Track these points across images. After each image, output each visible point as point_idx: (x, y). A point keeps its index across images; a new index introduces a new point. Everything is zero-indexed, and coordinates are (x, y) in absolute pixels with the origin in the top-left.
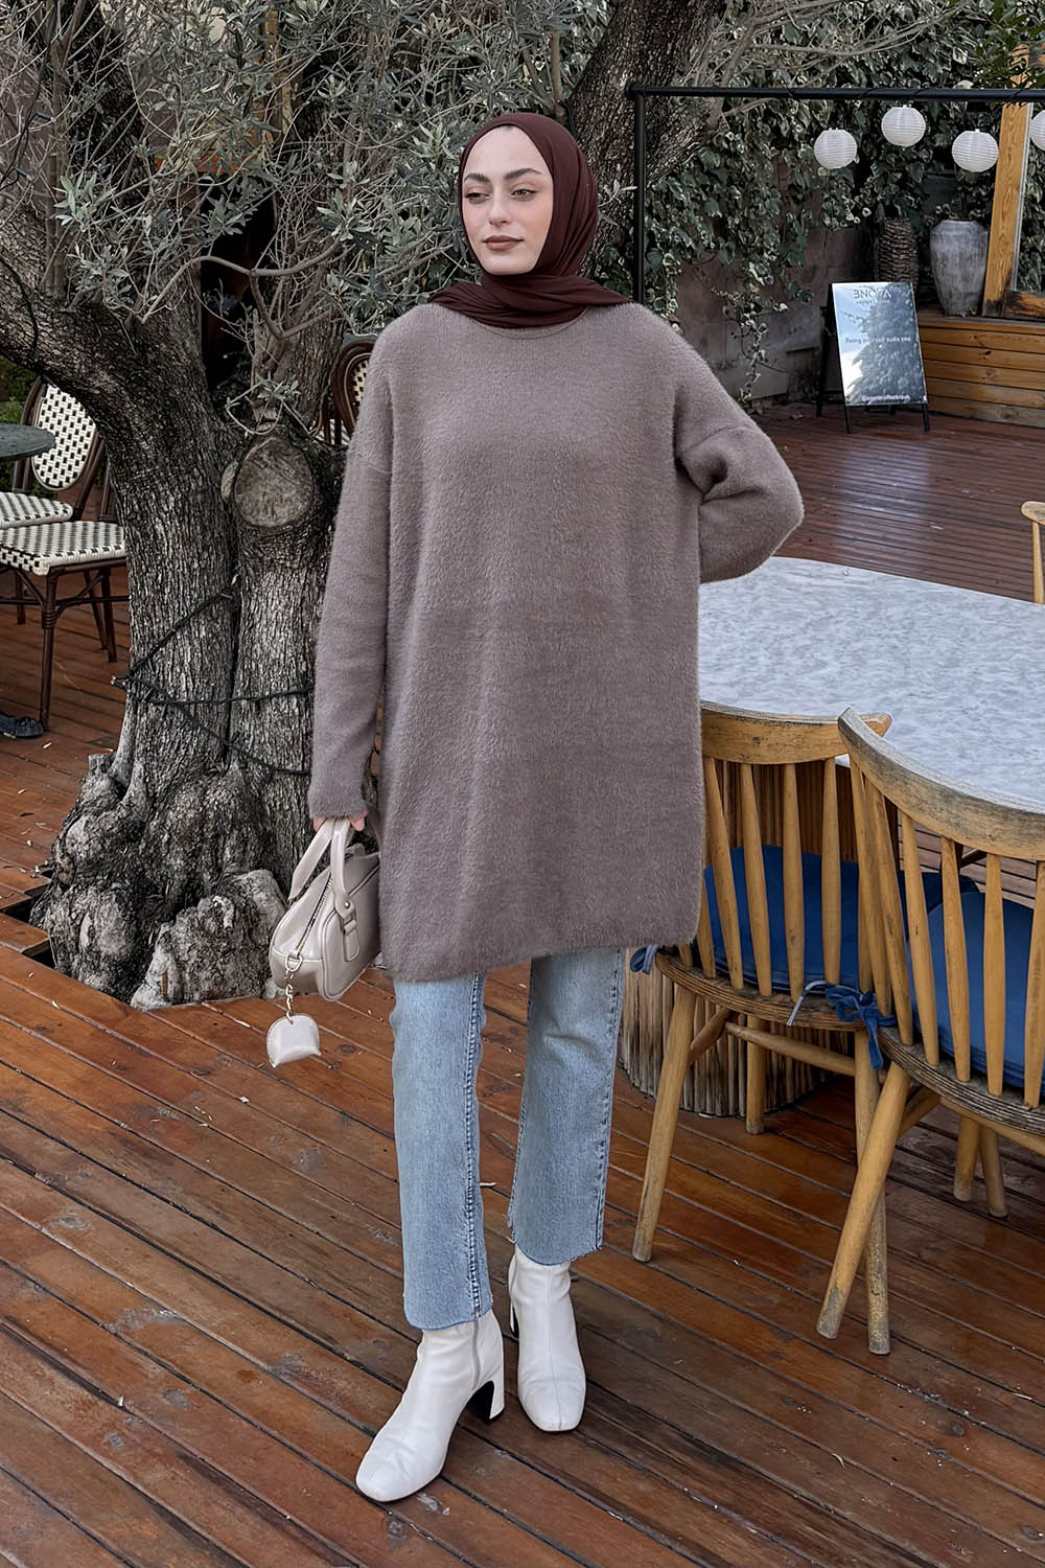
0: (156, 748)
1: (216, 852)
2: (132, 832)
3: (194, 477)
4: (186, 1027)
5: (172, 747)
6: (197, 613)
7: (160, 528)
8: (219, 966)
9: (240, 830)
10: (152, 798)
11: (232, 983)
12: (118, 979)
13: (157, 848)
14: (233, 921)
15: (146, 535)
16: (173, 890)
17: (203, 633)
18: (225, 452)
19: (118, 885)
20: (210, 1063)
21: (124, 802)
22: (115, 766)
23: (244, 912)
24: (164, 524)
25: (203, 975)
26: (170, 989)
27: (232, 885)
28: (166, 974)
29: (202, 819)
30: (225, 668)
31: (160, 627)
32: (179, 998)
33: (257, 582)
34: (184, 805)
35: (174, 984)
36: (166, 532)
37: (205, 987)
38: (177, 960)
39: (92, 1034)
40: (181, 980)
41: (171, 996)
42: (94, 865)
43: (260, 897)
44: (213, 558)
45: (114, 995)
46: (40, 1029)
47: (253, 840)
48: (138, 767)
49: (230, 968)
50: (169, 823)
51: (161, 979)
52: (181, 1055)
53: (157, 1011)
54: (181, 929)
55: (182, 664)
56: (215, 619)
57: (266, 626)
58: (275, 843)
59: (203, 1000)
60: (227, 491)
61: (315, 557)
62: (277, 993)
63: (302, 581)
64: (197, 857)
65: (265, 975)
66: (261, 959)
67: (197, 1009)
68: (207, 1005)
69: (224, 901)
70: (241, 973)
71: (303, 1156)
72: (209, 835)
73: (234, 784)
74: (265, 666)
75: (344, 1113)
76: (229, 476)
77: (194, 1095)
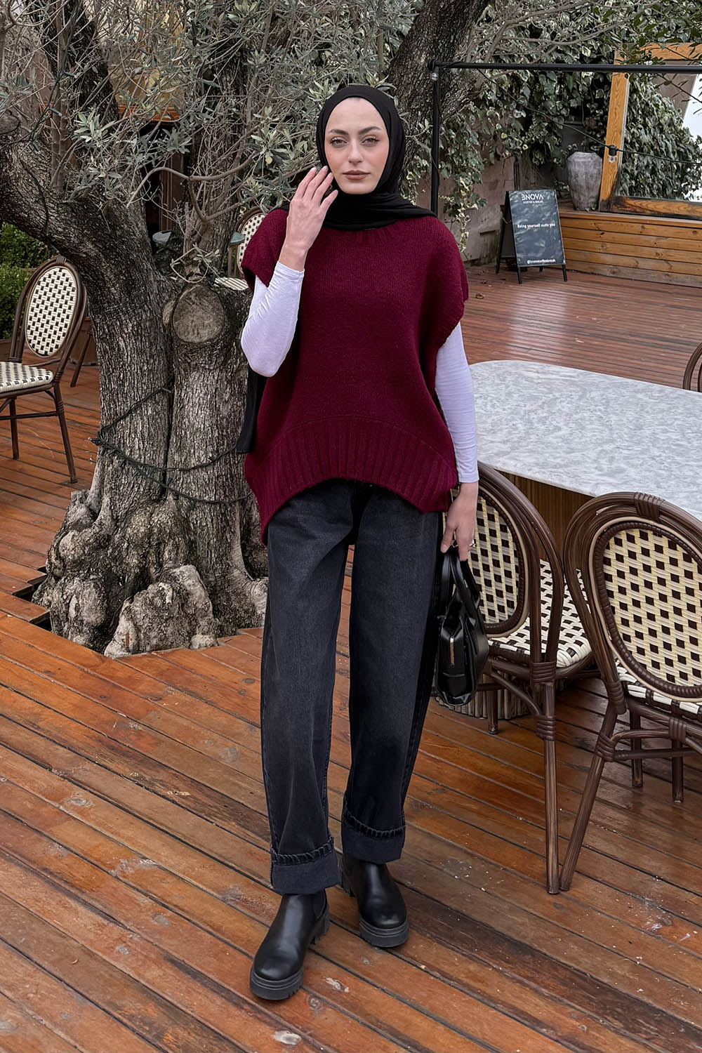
0: (118, 487)
1: (159, 554)
2: (103, 542)
3: (145, 311)
4: (142, 669)
5: (129, 486)
6: (145, 400)
7: (122, 344)
8: (163, 628)
9: (174, 539)
10: (116, 520)
11: (172, 639)
12: (95, 638)
13: (120, 552)
14: (172, 599)
15: (112, 349)
16: (129, 579)
17: (150, 412)
18: (164, 295)
19: (95, 577)
20: (160, 692)
21: (96, 522)
22: (89, 500)
23: (179, 593)
24: (124, 341)
25: (153, 634)
26: (131, 643)
27: (170, 575)
28: (128, 634)
29: (149, 534)
30: (164, 434)
31: (122, 408)
32: (137, 650)
33: (186, 378)
34: (138, 524)
35: (133, 641)
36: (126, 346)
37: (154, 642)
38: (135, 625)
39: (82, 675)
40: (138, 640)
41: (131, 648)
42: (79, 564)
43: (188, 582)
44: (156, 363)
45: (93, 649)
46: (47, 672)
47: (182, 545)
48: (106, 499)
49: (170, 630)
50: (127, 536)
51: (124, 637)
52: (140, 688)
53: (122, 658)
54: (138, 605)
55: (136, 432)
56: (158, 403)
57: (192, 407)
58: (196, 547)
59: (153, 650)
60: (166, 320)
61: (225, 362)
62: (200, 647)
63: (216, 378)
64: (146, 557)
65: (192, 633)
66: (190, 623)
67: (149, 657)
68: (155, 654)
69: (165, 586)
70: (177, 633)
71: (228, 753)
72: (154, 543)
73: (170, 510)
74: (191, 433)
75: (252, 724)
76: (168, 310)
77: (152, 714)
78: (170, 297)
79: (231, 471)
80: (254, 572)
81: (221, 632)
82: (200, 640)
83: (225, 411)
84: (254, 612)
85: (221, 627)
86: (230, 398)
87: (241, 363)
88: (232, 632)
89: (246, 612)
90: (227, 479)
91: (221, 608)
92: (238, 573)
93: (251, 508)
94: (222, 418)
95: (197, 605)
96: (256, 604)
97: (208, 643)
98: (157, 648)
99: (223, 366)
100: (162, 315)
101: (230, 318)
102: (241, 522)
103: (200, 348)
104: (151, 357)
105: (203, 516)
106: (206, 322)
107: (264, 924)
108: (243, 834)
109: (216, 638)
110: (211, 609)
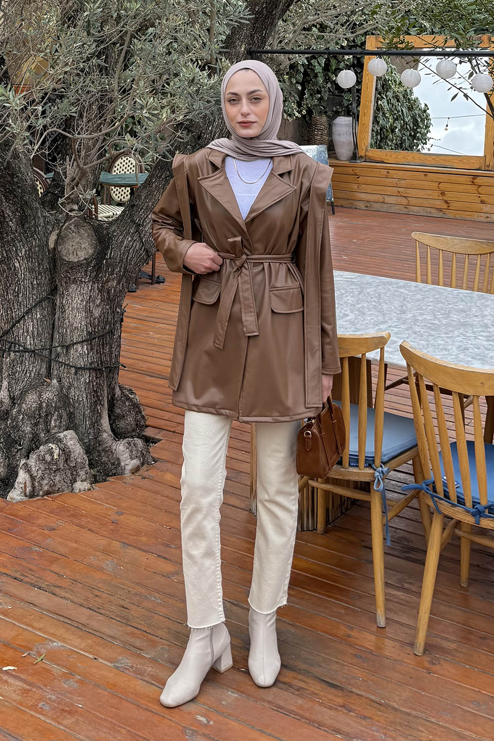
0: (14, 374)
1: (47, 423)
2: (4, 416)
3: (34, 239)
4: (38, 509)
5: (23, 373)
6: (36, 305)
7: (17, 265)
8: (52, 477)
9: (58, 411)
10: (13, 399)
11: (59, 486)
13: (17, 422)
14: (59, 456)
15: (9, 269)
16: (26, 443)
17: (39, 316)
18: (48, 227)
20: (53, 524)
23: (64, 450)
24: (19, 263)
25: (45, 482)
26: (28, 490)
27: (56, 438)
28: (25, 483)
29: (41, 405)
30: (48, 333)
31: (17, 313)
32: (32, 495)
33: (67, 290)
34: (31, 400)
35: (30, 488)
36: (20, 267)
37: (46, 488)
38: (31, 476)
40: (33, 487)
41: (28, 494)
43: (70, 443)
44: (43, 278)
47: (64, 414)
48: (5, 383)
49: (58, 478)
50: (23, 410)
51: (23, 485)
52: (38, 522)
53: (21, 502)
54: (32, 461)
55: (28, 331)
56: (44, 309)
57: (71, 311)
58: (75, 417)
59: (45, 495)
60: (51, 245)
61: (96, 276)
62: (80, 490)
63: (90, 288)
64: (37, 426)
65: (74, 481)
66: (72, 474)
67: (42, 500)
68: (46, 498)
69: (53, 446)
70: (62, 481)
71: (108, 565)
72: (43, 415)
73: (55, 389)
74: (71, 331)
75: (124, 543)
76: (53, 238)
77: (49, 540)
78: (53, 228)
79: (101, 358)
80: (118, 435)
81: (95, 480)
82: (79, 485)
83: (97, 313)
84: (119, 464)
85: (95, 476)
86: (100, 303)
87: (109, 276)
88: (103, 479)
89: (113, 464)
90: (98, 365)
91: (94, 463)
92: (107, 435)
93: (114, 387)
94: (95, 319)
95: (77, 460)
96: (121, 458)
97: (86, 488)
98: (48, 493)
99: (95, 279)
100: (47, 242)
101: (100, 242)
102: (108, 397)
103: (78, 266)
104: (40, 274)
105: (80, 393)
106: (83, 246)
107: (147, 682)
108: (125, 621)
109: (91, 484)
110: (87, 461)
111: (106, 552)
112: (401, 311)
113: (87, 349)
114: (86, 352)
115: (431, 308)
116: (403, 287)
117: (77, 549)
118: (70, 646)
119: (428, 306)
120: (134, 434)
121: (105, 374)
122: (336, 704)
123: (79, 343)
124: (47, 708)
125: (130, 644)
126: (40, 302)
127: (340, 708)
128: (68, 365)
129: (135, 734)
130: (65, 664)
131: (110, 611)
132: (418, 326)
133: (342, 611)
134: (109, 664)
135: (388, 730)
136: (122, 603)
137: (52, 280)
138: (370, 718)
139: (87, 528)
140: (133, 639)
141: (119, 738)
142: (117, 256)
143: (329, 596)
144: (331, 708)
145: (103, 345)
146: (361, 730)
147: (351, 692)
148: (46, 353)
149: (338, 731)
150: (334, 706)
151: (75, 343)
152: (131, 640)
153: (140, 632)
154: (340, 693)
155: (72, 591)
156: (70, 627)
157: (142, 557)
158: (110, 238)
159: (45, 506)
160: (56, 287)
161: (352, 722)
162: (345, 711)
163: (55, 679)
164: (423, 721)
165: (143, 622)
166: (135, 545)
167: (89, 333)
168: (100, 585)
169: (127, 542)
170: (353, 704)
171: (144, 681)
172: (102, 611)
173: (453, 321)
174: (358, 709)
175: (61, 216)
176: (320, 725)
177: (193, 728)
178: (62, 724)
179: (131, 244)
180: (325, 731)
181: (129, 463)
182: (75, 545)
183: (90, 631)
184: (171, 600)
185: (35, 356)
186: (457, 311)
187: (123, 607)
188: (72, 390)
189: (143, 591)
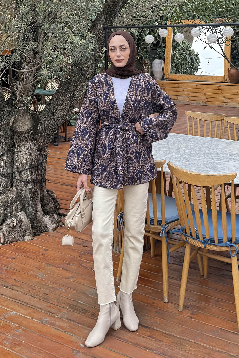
1: (11, 208)
3: (3, 121)
4: (7, 249)
6: (4, 153)
8: (13, 234)
9: (16, 203)
11: (17, 238)
14: (17, 224)
17: (6, 158)
18: (10, 115)
20: (14, 257)
23: (19, 221)
25: (10, 236)
27: (15, 215)
28: (1, 237)
29: (8, 200)
30: (11, 166)
32: (4, 243)
33: (19, 144)
34: (3, 198)
35: (3, 240)
37: (11, 239)
38: (3, 234)
40: (5, 239)
41: (2, 242)
43: (22, 218)
44: (8, 140)
47: (19, 204)
49: (16, 234)
52: (7, 256)
54: (4, 227)
55: (1, 165)
56: (8, 154)
57: (22, 155)
58: (24, 205)
59: (10, 243)
60: (11, 124)
61: (33, 138)
62: (27, 240)
63: (30, 144)
64: (6, 210)
65: (24, 235)
66: (23, 232)
67: (9, 245)
68: (11, 244)
69: (14, 219)
70: (19, 236)
71: (40, 274)
72: (9, 205)
73: (15, 192)
74: (21, 164)
75: (48, 264)
76: (12, 120)
77: (11, 264)
78: (12, 116)
79: (36, 177)
80: (46, 213)
81: (35, 235)
82: (27, 238)
83: (34, 155)
84: (46, 227)
85: (35, 233)
86: (35, 151)
87: (39, 137)
88: (39, 234)
89: (43, 227)
90: (35, 180)
91: (34, 226)
92: (40, 213)
93: (44, 190)
94: (33, 158)
95: (26, 225)
96: (47, 224)
97: (30, 239)
98: (12, 242)
99: (33, 139)
100: (9, 123)
101: (35, 122)
102: (40, 195)
103: (24, 133)
104: (6, 138)
105: (27, 194)
106: (26, 124)
107: (56, 329)
108: (47, 300)
109: (33, 237)
110: (31, 226)
111: (39, 268)
112: (178, 148)
113: (30, 173)
114: (29, 174)
115: (192, 146)
116: (180, 137)
117: (25, 267)
118: (20, 313)
119: (191, 145)
120: (54, 212)
121: (38, 184)
122: (146, 335)
123: (26, 170)
124: (7, 343)
125: (49, 312)
126: (7, 151)
127: (148, 337)
128: (21, 181)
129: (49, 354)
130: (17, 322)
131: (40, 296)
132: (186, 155)
133: (151, 291)
134: (38, 321)
135: (171, 346)
136: (46, 292)
137: (12, 140)
138: (162, 341)
139: (30, 257)
140: (50, 309)
141: (42, 356)
142: (43, 128)
143: (145, 285)
144: (144, 337)
145: (37, 171)
146: (158, 347)
147: (154, 329)
148: (10, 175)
149: (147, 348)
150: (145, 336)
151: (24, 170)
152: (49, 309)
153: (53, 305)
154: (148, 330)
155: (22, 287)
156: (20, 305)
157: (56, 270)
158: (39, 119)
159: (11, 248)
160: (14, 144)
161: (153, 344)
162: (150, 338)
163: (12, 329)
164: (187, 341)
165: (55, 301)
166: (53, 265)
167: (30, 165)
168: (36, 284)
169: (49, 263)
170: (154, 335)
171: (55, 328)
172: (36, 297)
173: (202, 152)
174: (157, 337)
175: (16, 110)
176: (138, 345)
177: (77, 350)
178: (14, 351)
179: (50, 122)
180: (141, 348)
181: (51, 226)
182: (24, 266)
183: (29, 306)
184: (69, 290)
185: (4, 177)
186: (204, 147)
187: (46, 294)
188: (23, 193)
189: (56, 286)
